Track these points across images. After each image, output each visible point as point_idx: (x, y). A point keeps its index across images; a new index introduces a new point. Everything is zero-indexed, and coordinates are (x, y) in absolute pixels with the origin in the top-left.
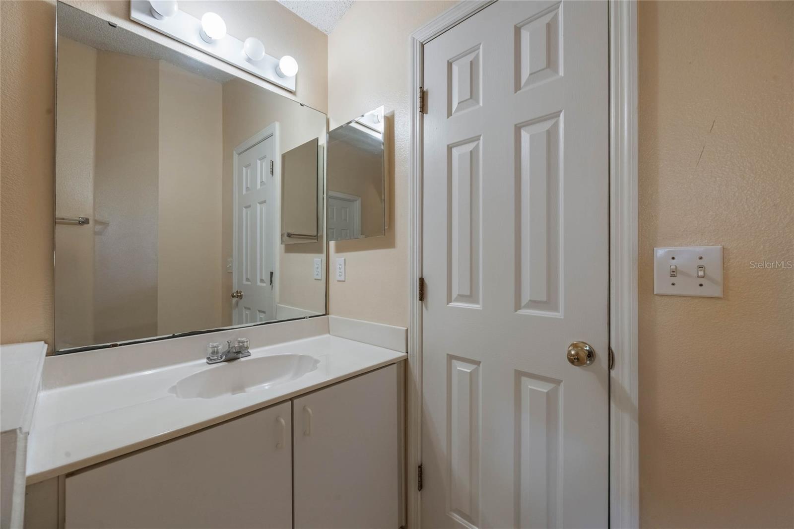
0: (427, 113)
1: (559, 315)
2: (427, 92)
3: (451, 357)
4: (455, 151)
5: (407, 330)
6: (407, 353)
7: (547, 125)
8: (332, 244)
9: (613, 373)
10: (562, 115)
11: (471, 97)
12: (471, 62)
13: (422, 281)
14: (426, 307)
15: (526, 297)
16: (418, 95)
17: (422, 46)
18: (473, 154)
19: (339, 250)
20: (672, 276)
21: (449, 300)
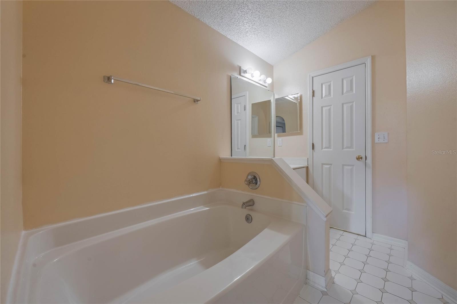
0: (314, 97)
1: (354, 149)
2: (314, 90)
3: (323, 164)
4: (324, 109)
5: (308, 158)
6: (308, 165)
7: (351, 104)
8: (276, 135)
9: (366, 161)
10: (354, 102)
11: (329, 94)
12: (329, 85)
13: (313, 144)
14: (315, 151)
15: (345, 146)
16: (311, 91)
17: (313, 78)
18: (330, 110)
19: (279, 136)
20: (379, 139)
21: (322, 149)
